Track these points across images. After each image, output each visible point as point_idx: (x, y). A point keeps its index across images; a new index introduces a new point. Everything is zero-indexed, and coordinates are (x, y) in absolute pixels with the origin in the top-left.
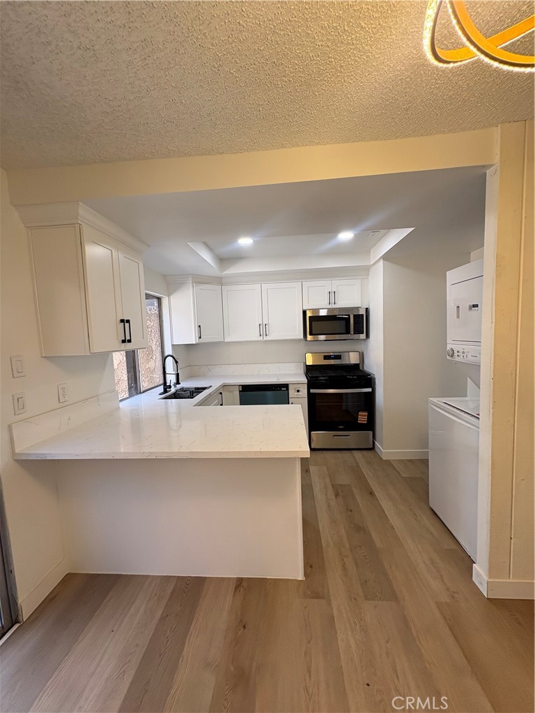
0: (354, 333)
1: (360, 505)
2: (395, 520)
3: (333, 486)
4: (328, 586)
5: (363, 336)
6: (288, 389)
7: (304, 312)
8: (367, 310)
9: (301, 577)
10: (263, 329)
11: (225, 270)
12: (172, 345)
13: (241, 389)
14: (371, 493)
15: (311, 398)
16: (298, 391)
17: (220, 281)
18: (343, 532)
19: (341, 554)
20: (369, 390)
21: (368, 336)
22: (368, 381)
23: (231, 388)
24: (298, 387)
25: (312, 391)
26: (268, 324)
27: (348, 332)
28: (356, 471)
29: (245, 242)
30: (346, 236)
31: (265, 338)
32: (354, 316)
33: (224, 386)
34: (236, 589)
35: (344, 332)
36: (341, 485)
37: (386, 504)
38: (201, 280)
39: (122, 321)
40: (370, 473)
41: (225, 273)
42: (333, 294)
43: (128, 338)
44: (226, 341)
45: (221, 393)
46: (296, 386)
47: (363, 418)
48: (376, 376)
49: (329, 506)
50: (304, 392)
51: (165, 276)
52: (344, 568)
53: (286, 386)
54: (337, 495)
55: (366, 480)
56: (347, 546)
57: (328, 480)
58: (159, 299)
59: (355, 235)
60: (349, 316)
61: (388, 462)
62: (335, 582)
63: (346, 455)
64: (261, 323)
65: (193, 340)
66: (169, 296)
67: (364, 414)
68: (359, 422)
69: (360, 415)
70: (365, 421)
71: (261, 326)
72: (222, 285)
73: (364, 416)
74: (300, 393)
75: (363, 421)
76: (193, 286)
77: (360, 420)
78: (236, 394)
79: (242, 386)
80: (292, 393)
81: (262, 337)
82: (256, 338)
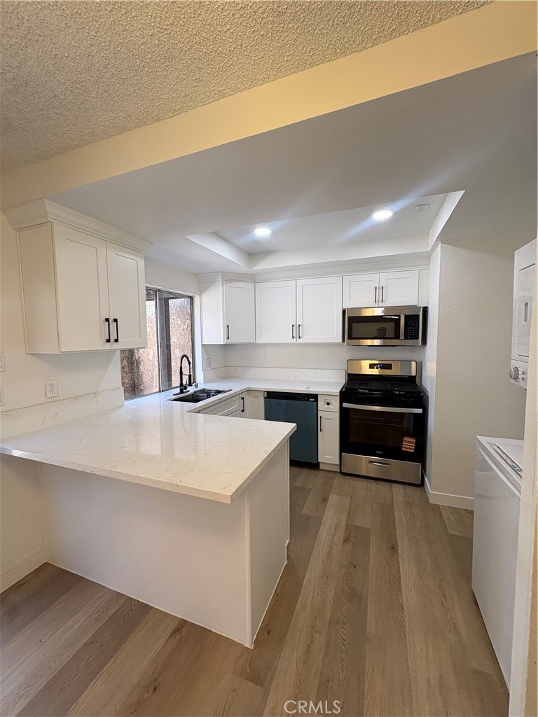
0: (406, 338)
1: (371, 561)
2: (410, 597)
3: (347, 526)
4: (276, 668)
5: (418, 342)
6: (316, 400)
7: (344, 312)
8: (425, 310)
9: (248, 644)
10: (297, 330)
11: (254, 266)
12: (202, 345)
13: (266, 396)
14: (393, 548)
15: (344, 413)
16: (328, 404)
17: (253, 278)
18: (332, 594)
19: (313, 627)
20: (420, 411)
21: (424, 342)
22: (420, 399)
23: (258, 394)
24: (329, 399)
25: (345, 405)
26: (302, 325)
27: (397, 336)
28: (387, 511)
29: (262, 232)
30: (382, 215)
31: (301, 341)
32: (406, 317)
33: (248, 391)
34: (173, 633)
35: (392, 336)
36: (357, 527)
37: (407, 569)
38: (231, 277)
39: (107, 320)
40: (404, 519)
41: (254, 269)
42: (380, 290)
43: (113, 337)
44: (257, 342)
45: (243, 398)
46: (327, 398)
47: (409, 444)
48: (429, 395)
49: (330, 553)
50: (336, 405)
51: (196, 274)
52: (308, 650)
53: (315, 397)
54: (346, 540)
55: (395, 529)
56: (328, 616)
57: (344, 517)
58: (191, 298)
59: (395, 214)
60: (399, 316)
61: (437, 509)
62: (288, 665)
63: (383, 487)
64: (294, 324)
65: (221, 340)
66: (200, 295)
67: (411, 440)
68: (403, 449)
69: (406, 442)
70: (412, 449)
71: (294, 327)
72: (255, 282)
73: (411, 442)
74: (330, 406)
75: (410, 449)
76: (223, 284)
77: (405, 448)
78: (261, 400)
79: (268, 392)
80: (321, 405)
81: (295, 339)
82: (289, 340)
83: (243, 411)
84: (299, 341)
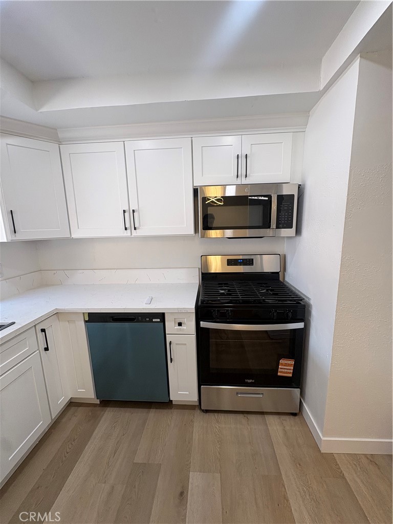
0: (277, 227)
5: (291, 232)
6: (163, 321)
7: (196, 191)
8: (301, 189)
10: (130, 217)
11: (42, 107)
13: (87, 319)
15: (202, 334)
16: (180, 324)
20: (300, 325)
21: (298, 231)
23: (74, 317)
24: (180, 318)
25: (203, 324)
26: (138, 210)
27: (267, 225)
31: (138, 233)
32: (279, 197)
33: (57, 314)
35: (261, 224)
42: (243, 160)
44: (74, 236)
46: (178, 316)
47: (286, 368)
48: (312, 302)
50: (190, 326)
53: (162, 316)
60: (270, 197)
61: (330, 459)
64: (126, 208)
67: (289, 362)
68: (279, 374)
69: (282, 365)
70: (290, 373)
71: (126, 214)
72: (59, 142)
73: (289, 365)
74: (183, 327)
75: (287, 373)
77: (281, 372)
78: (81, 326)
79: (90, 314)
80: (170, 326)
81: (129, 231)
82: (120, 233)
83: (47, 349)
84: (135, 233)
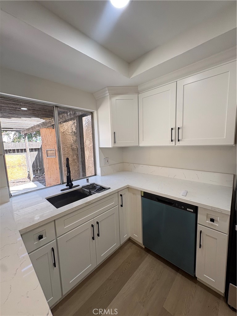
6: (196, 213)
10: (176, 133)
13: (143, 195)
16: (212, 220)
17: (136, 90)
23: (136, 192)
24: (212, 215)
26: (182, 128)
31: (181, 144)
33: (128, 188)
38: (117, 91)
45: (121, 195)
46: (211, 213)
51: (93, 94)
53: (195, 209)
64: (173, 127)
66: (97, 110)
71: (173, 131)
72: (138, 93)
74: (215, 224)
76: (110, 98)
78: (139, 199)
79: (144, 193)
81: (174, 142)
82: (168, 143)
83: (122, 206)
84: (178, 144)
